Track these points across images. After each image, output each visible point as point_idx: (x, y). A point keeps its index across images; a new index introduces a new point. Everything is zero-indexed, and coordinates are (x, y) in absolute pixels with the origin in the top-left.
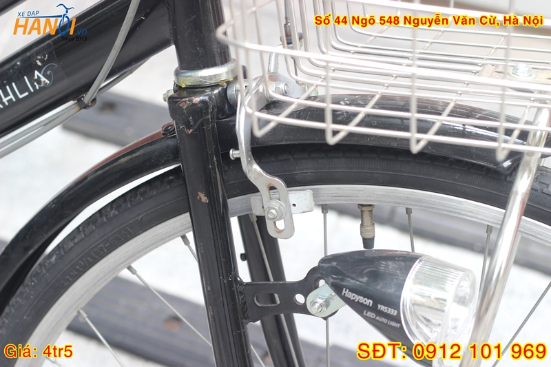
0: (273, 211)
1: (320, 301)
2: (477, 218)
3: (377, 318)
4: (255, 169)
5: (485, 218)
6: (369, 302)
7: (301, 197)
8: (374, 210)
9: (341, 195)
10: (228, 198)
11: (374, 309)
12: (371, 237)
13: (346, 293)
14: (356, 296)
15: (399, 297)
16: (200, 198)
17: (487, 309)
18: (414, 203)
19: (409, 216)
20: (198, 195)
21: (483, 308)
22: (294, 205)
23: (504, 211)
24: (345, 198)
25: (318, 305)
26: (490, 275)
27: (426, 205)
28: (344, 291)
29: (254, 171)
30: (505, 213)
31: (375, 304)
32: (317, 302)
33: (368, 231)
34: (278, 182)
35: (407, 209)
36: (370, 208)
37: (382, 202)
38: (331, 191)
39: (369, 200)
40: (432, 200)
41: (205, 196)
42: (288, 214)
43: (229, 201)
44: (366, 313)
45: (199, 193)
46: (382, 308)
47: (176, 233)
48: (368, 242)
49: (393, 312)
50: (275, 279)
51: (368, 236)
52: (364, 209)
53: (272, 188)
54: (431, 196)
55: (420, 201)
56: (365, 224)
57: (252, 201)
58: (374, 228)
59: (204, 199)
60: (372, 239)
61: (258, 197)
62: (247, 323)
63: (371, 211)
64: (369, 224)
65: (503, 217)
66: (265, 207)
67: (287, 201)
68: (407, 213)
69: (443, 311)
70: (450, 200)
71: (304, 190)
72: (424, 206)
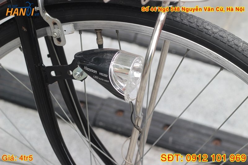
0: (55, 34)
1: (78, 73)
2: (146, 33)
3: (99, 79)
4: (47, 15)
5: (149, 33)
6: (95, 72)
7: (68, 27)
8: (102, 31)
9: (86, 25)
10: (37, 29)
11: (98, 75)
12: (101, 44)
13: (86, 68)
14: (90, 69)
15: (108, 69)
16: (23, 29)
17: (146, 73)
18: (118, 28)
19: (118, 34)
20: (22, 28)
21: (145, 72)
22: (65, 31)
23: (154, 28)
24: (88, 27)
25: (77, 75)
26: (147, 57)
27: (123, 28)
28: (85, 68)
29: (46, 16)
30: (154, 29)
31: (98, 73)
32: (77, 74)
33: (100, 41)
34: (57, 21)
35: (116, 30)
36: (100, 31)
37: (104, 28)
38: (82, 24)
39: (99, 27)
40: (126, 26)
41: (25, 28)
42: (62, 35)
43: (37, 31)
44: (95, 77)
45: (23, 27)
46: (101, 74)
47: (16, 46)
48: (100, 46)
49: (106, 76)
50: (61, 65)
51: (100, 43)
52: (97, 31)
53: (55, 24)
54: (126, 24)
55: (121, 26)
56: (98, 38)
57: (47, 30)
58: (103, 40)
59: (25, 30)
60: (102, 45)
61: (49, 28)
62: (48, 85)
63: (101, 32)
64: (100, 38)
65: (153, 31)
66: (52, 32)
67: (61, 29)
68: (116, 32)
69: (128, 74)
70: (134, 26)
71: (70, 24)
72: (123, 29)
